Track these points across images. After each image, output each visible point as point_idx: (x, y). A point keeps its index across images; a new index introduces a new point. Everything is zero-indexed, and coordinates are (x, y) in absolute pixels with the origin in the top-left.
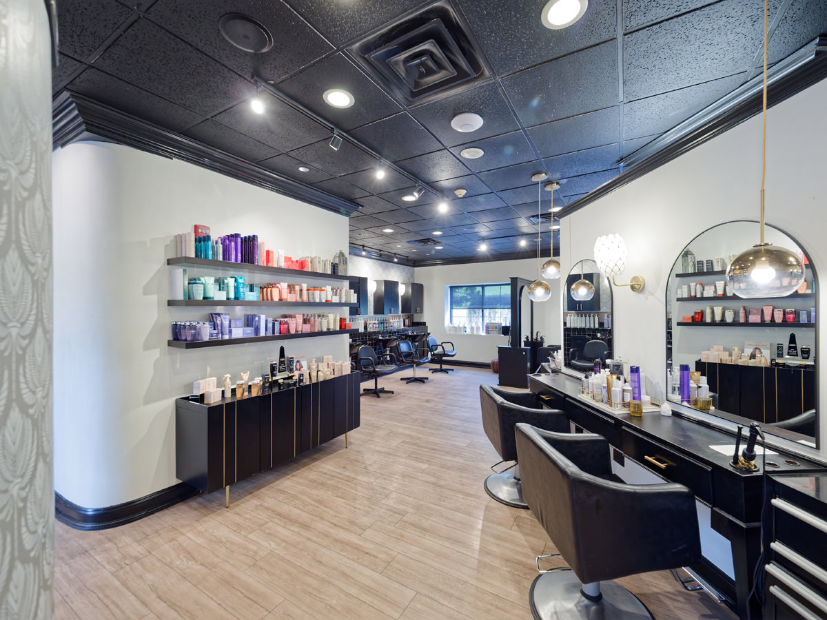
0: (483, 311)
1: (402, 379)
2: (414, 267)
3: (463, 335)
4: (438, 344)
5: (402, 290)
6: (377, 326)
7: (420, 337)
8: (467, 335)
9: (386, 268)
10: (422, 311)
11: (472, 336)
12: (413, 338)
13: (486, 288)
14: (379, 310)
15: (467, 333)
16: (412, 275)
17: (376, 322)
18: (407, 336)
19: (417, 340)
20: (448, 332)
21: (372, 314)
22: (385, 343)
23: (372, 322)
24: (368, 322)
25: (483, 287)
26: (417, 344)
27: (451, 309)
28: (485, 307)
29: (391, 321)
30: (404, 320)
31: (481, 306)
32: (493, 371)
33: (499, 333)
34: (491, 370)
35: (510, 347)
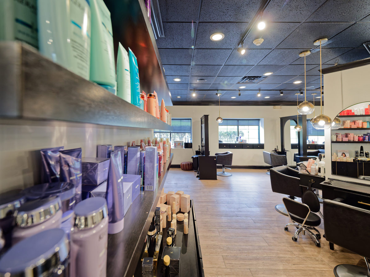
0: (171, 134)
32: (182, 169)
33: (182, 147)
34: (180, 169)
35: (204, 156)
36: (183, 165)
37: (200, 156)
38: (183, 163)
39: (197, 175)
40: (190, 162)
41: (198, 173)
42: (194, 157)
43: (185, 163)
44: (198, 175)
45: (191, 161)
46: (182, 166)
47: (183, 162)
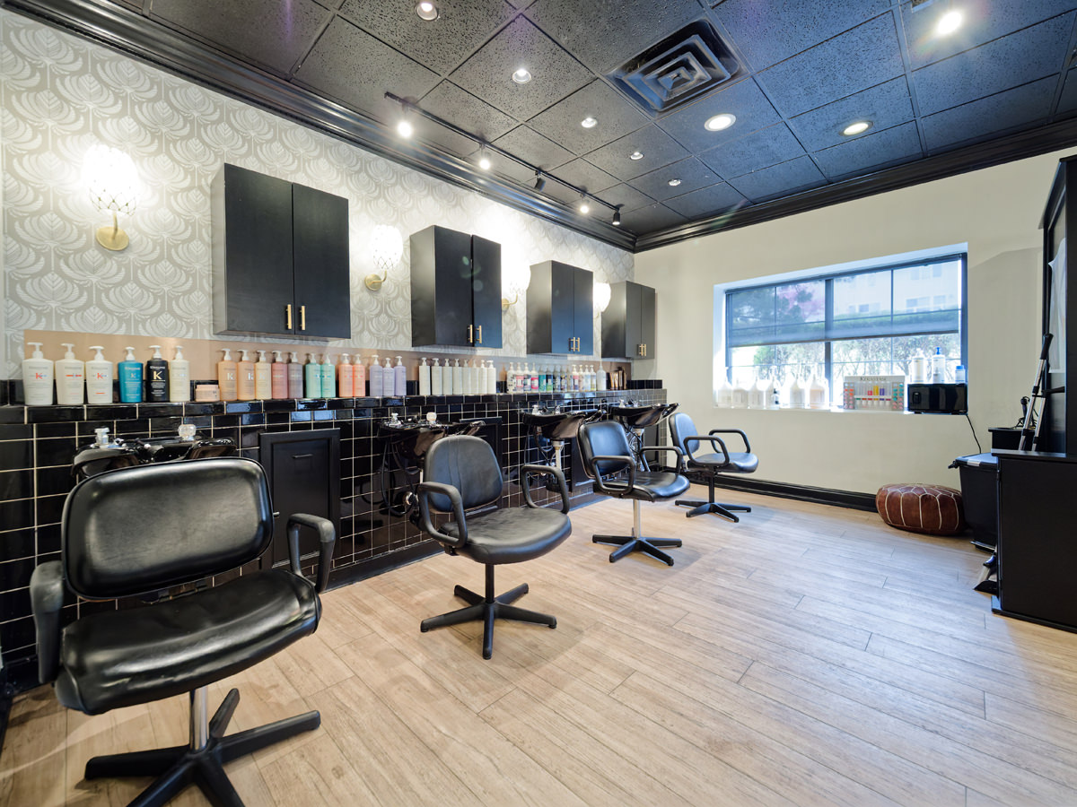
0: (827, 347)
1: (596, 539)
2: (634, 251)
3: (769, 412)
4: (700, 434)
5: (602, 297)
6: (536, 382)
7: (648, 416)
8: (781, 411)
9: (563, 241)
10: (652, 354)
11: (797, 414)
12: (631, 417)
13: (838, 286)
14: (540, 341)
15: (781, 406)
16: (630, 268)
17: (534, 373)
18: (614, 413)
19: (638, 422)
20: (721, 405)
21: (523, 354)
22: (551, 426)
23: (520, 372)
24: (511, 372)
25: (828, 280)
26: (641, 432)
27: (729, 346)
28: (833, 334)
29: (575, 373)
30: (608, 375)
31: (822, 335)
32: (886, 522)
33: (896, 405)
34: (877, 517)
35: (1063, 455)
36: (893, 500)
37: (1020, 452)
38: (890, 491)
39: (982, 574)
40: (940, 488)
41: (992, 567)
42: (974, 461)
43: (901, 493)
44: (993, 578)
45: (953, 482)
46: (882, 503)
47: (898, 487)
